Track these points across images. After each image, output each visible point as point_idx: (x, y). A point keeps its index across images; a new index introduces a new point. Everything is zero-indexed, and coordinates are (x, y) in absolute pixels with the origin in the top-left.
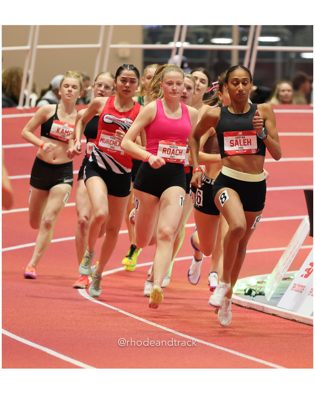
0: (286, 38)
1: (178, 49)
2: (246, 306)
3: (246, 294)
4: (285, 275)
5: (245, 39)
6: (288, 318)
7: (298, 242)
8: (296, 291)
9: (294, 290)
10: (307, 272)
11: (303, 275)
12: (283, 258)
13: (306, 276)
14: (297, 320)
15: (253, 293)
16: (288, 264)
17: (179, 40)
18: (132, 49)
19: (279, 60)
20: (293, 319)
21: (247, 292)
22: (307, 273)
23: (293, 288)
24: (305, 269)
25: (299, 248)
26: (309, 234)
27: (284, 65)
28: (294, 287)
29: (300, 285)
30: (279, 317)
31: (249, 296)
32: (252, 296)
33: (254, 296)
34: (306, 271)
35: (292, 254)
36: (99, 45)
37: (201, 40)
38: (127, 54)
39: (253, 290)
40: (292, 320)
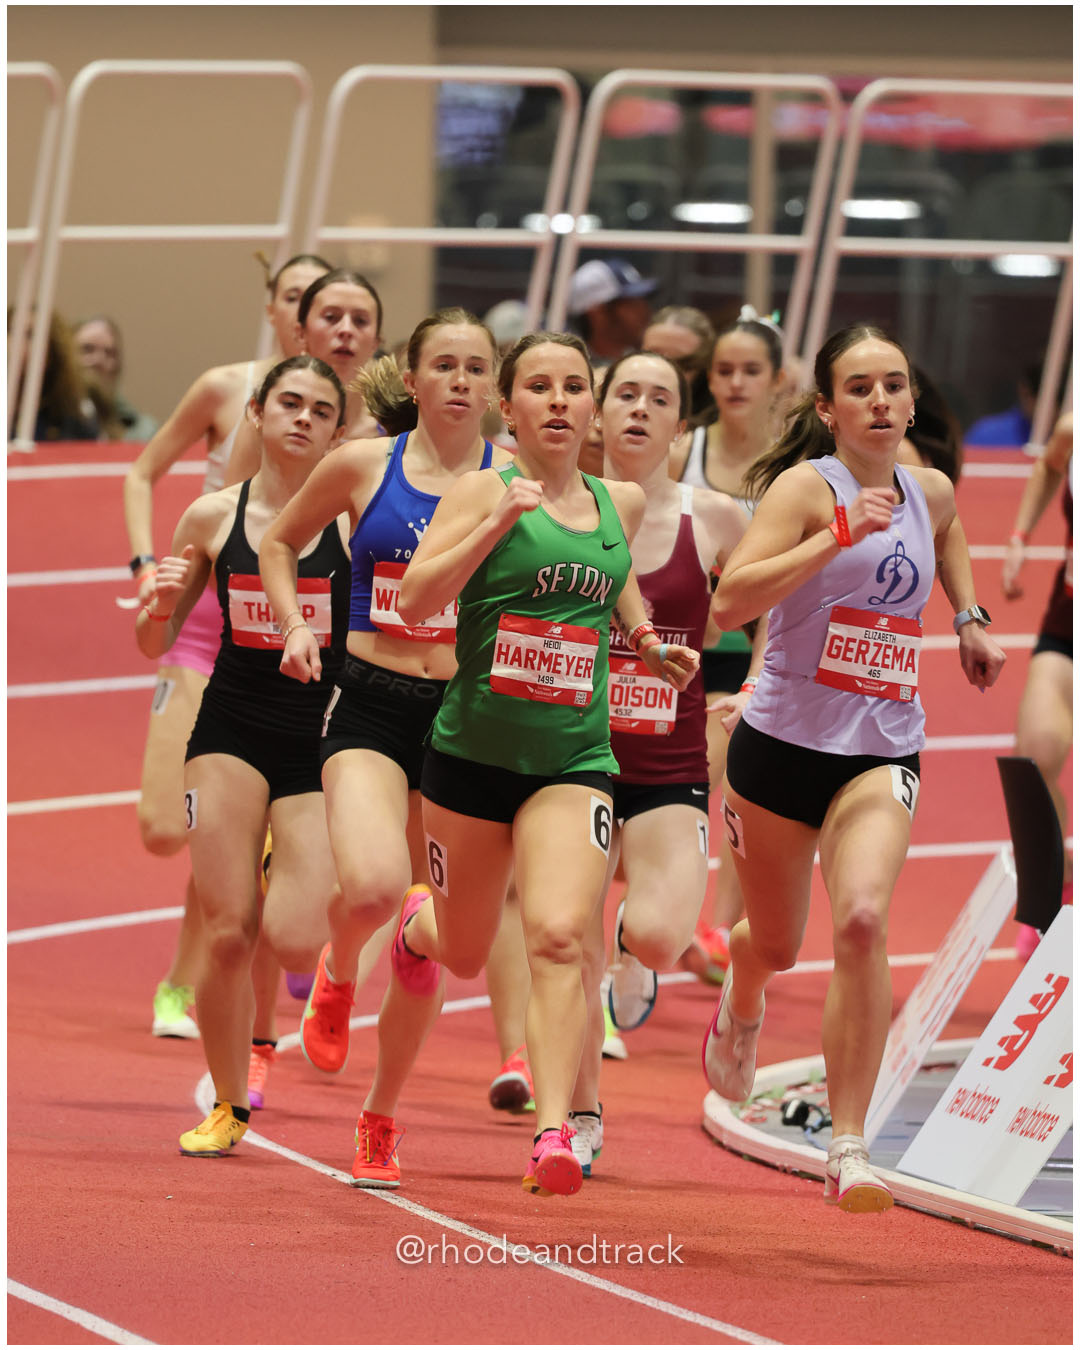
0: (940, 205)
1: (559, 240)
2: (786, 1165)
3: (787, 1122)
4: (930, 1053)
5: (793, 207)
6: (937, 1214)
7: (974, 940)
8: (967, 1115)
9: (960, 1112)
10: (1006, 1049)
11: (992, 1059)
12: (920, 996)
13: (1003, 1064)
14: (968, 1219)
15: (814, 1119)
16: (938, 1020)
17: (565, 207)
18: (394, 247)
19: (913, 285)
20: (953, 1217)
21: (790, 1112)
22: (1005, 1053)
23: (956, 1105)
24: (999, 1039)
25: (982, 956)
26: (1014, 914)
27: (931, 301)
28: (957, 1101)
29: (979, 1096)
30: (906, 1207)
31: (798, 1129)
32: (809, 1130)
33: (815, 1131)
34: (1001, 1043)
35: (951, 985)
36: (279, 230)
37: (639, 210)
38: (378, 259)
39: (810, 1108)
40: (950, 1221)
